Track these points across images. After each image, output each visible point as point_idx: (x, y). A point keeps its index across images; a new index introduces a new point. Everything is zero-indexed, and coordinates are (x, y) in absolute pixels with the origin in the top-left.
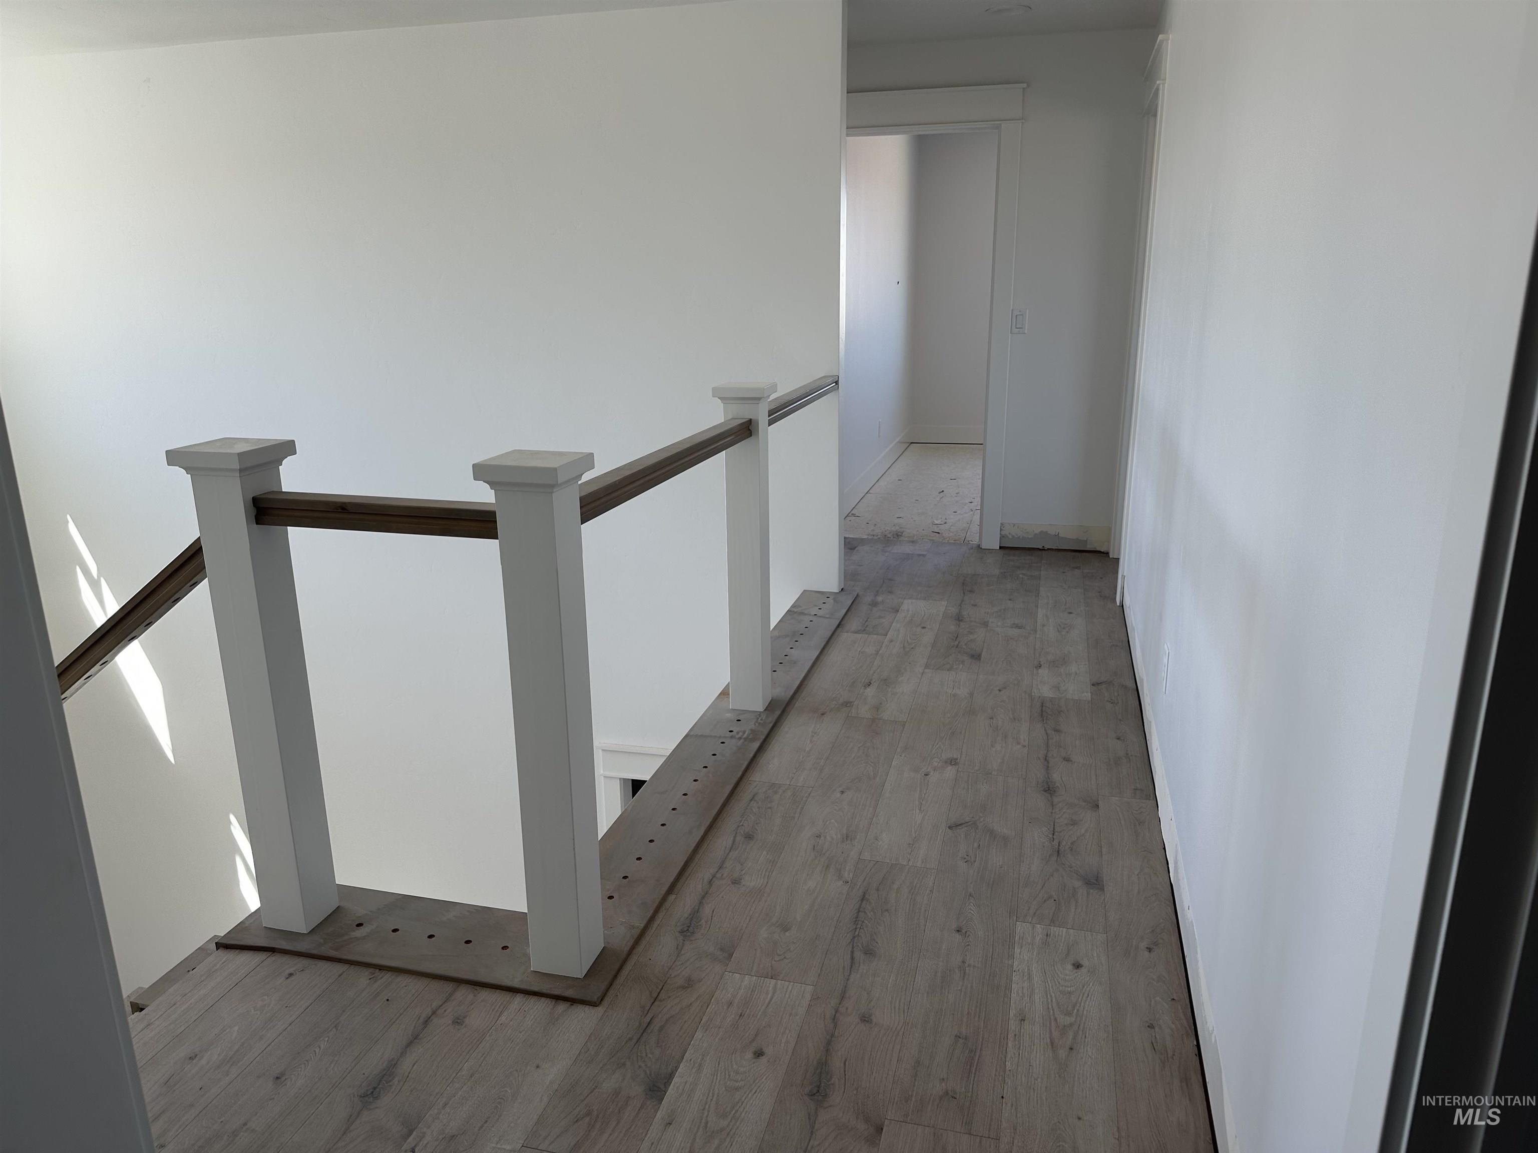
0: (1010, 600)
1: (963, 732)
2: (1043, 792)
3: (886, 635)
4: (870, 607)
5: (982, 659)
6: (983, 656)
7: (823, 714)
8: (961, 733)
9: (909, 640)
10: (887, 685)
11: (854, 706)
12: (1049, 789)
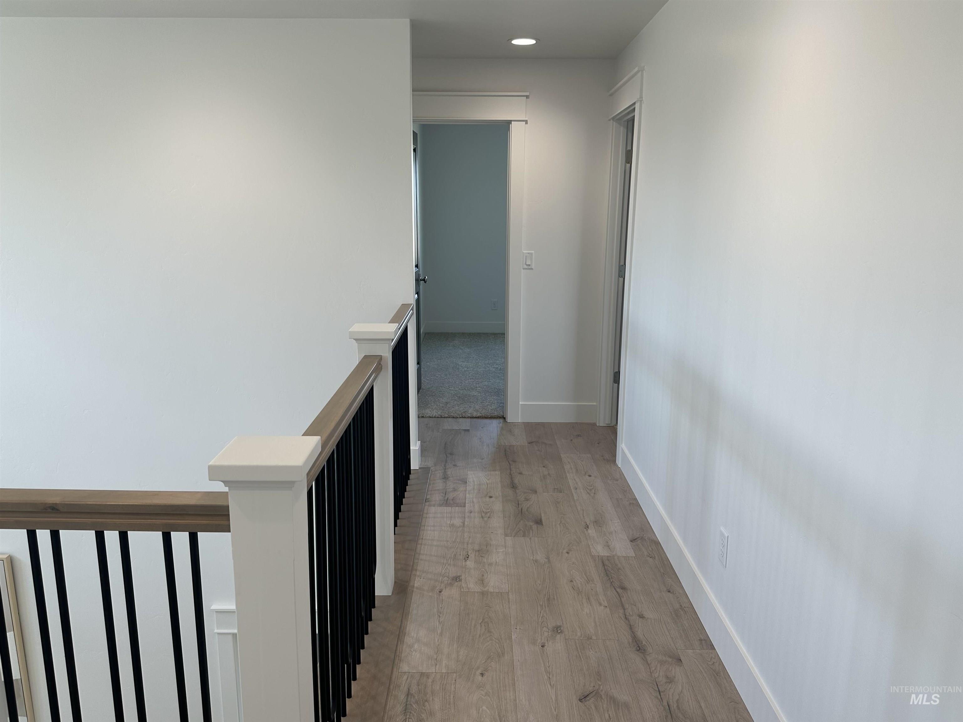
0: (544, 467)
1: (555, 598)
2: (636, 652)
3: (465, 507)
4: (444, 480)
5: (544, 524)
6: (543, 521)
7: (440, 592)
8: (554, 599)
9: (484, 510)
10: (482, 557)
11: (463, 581)
12: (640, 649)
